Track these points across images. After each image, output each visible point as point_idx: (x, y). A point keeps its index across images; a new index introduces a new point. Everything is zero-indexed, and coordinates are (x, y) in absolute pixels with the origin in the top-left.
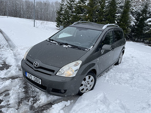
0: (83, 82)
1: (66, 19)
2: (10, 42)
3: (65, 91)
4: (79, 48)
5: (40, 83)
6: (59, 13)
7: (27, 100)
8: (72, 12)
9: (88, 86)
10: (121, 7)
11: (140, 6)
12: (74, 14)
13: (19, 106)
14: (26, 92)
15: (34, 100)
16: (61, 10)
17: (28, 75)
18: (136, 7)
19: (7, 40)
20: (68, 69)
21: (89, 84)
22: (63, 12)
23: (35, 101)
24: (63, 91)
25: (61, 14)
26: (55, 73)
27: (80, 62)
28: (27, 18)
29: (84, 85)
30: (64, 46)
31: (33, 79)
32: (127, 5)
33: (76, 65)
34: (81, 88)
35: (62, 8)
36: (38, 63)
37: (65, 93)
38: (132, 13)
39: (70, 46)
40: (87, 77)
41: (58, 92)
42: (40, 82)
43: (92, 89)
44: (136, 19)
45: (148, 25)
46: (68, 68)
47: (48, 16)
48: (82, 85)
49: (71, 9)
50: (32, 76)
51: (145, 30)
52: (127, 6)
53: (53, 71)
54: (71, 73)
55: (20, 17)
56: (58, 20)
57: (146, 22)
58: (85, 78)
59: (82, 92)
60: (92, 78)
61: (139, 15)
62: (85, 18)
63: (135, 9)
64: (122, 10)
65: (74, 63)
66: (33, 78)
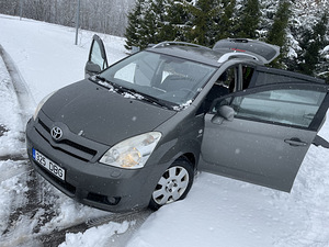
0: (162, 181)
1: (147, 33)
2: (16, 77)
3: (118, 199)
4: (161, 104)
5: (63, 178)
6: (133, 18)
7: (30, 214)
8: (162, 19)
9: (174, 189)
10: (270, 15)
11: (312, 17)
12: (166, 23)
13: (10, 225)
14: (31, 195)
15: (46, 214)
16: (138, 13)
17: (38, 156)
18: (304, 17)
19: (11, 70)
20: (129, 151)
21: (175, 185)
22: (142, 16)
23: (49, 216)
24: (112, 200)
25: (138, 22)
26: (97, 156)
27: (157, 136)
28: (64, 25)
29: (163, 188)
30: (127, 95)
31: (47, 167)
32: (283, 11)
33: (147, 142)
34: (156, 194)
35: (139, 8)
36: (61, 131)
37: (117, 203)
38: (293, 30)
39: (140, 97)
40: (172, 171)
41: (102, 202)
42: (61, 174)
43: (182, 198)
44: (301, 45)
45: (325, 60)
46: (128, 147)
47: (111, 23)
48: (159, 187)
49: (159, 12)
50: (46, 160)
51: (319, 70)
52: (283, 14)
53: (93, 153)
54: (136, 159)
55: (49, 21)
56: (130, 33)
57: (321, 52)
58: (168, 172)
59: (159, 202)
60: (184, 172)
61: (307, 35)
62: (189, 34)
63: (299, 23)
64: (271, 23)
65: (144, 137)
66: (47, 164)
